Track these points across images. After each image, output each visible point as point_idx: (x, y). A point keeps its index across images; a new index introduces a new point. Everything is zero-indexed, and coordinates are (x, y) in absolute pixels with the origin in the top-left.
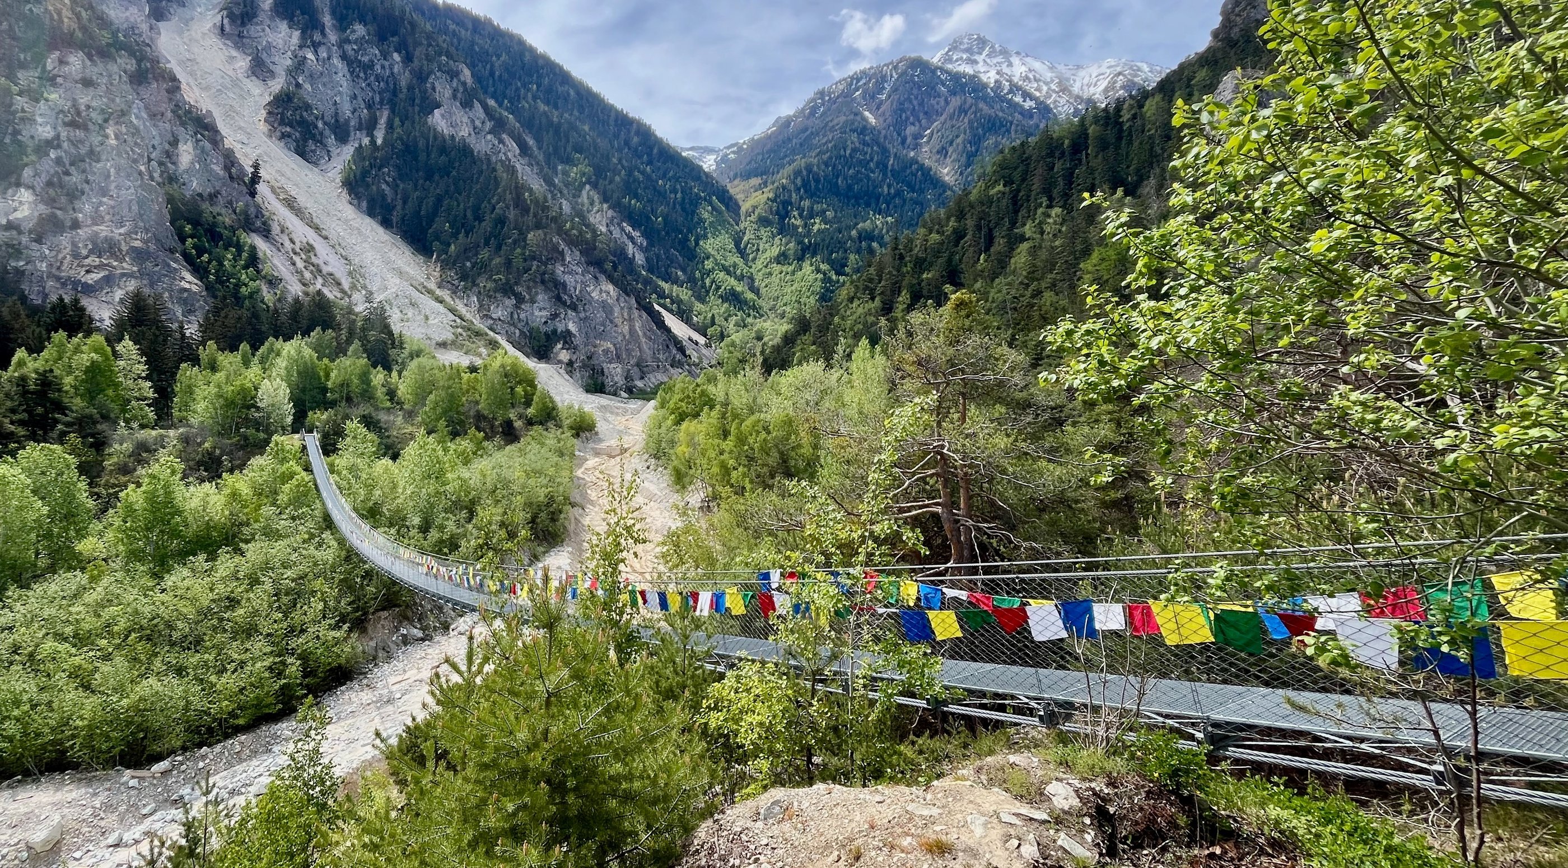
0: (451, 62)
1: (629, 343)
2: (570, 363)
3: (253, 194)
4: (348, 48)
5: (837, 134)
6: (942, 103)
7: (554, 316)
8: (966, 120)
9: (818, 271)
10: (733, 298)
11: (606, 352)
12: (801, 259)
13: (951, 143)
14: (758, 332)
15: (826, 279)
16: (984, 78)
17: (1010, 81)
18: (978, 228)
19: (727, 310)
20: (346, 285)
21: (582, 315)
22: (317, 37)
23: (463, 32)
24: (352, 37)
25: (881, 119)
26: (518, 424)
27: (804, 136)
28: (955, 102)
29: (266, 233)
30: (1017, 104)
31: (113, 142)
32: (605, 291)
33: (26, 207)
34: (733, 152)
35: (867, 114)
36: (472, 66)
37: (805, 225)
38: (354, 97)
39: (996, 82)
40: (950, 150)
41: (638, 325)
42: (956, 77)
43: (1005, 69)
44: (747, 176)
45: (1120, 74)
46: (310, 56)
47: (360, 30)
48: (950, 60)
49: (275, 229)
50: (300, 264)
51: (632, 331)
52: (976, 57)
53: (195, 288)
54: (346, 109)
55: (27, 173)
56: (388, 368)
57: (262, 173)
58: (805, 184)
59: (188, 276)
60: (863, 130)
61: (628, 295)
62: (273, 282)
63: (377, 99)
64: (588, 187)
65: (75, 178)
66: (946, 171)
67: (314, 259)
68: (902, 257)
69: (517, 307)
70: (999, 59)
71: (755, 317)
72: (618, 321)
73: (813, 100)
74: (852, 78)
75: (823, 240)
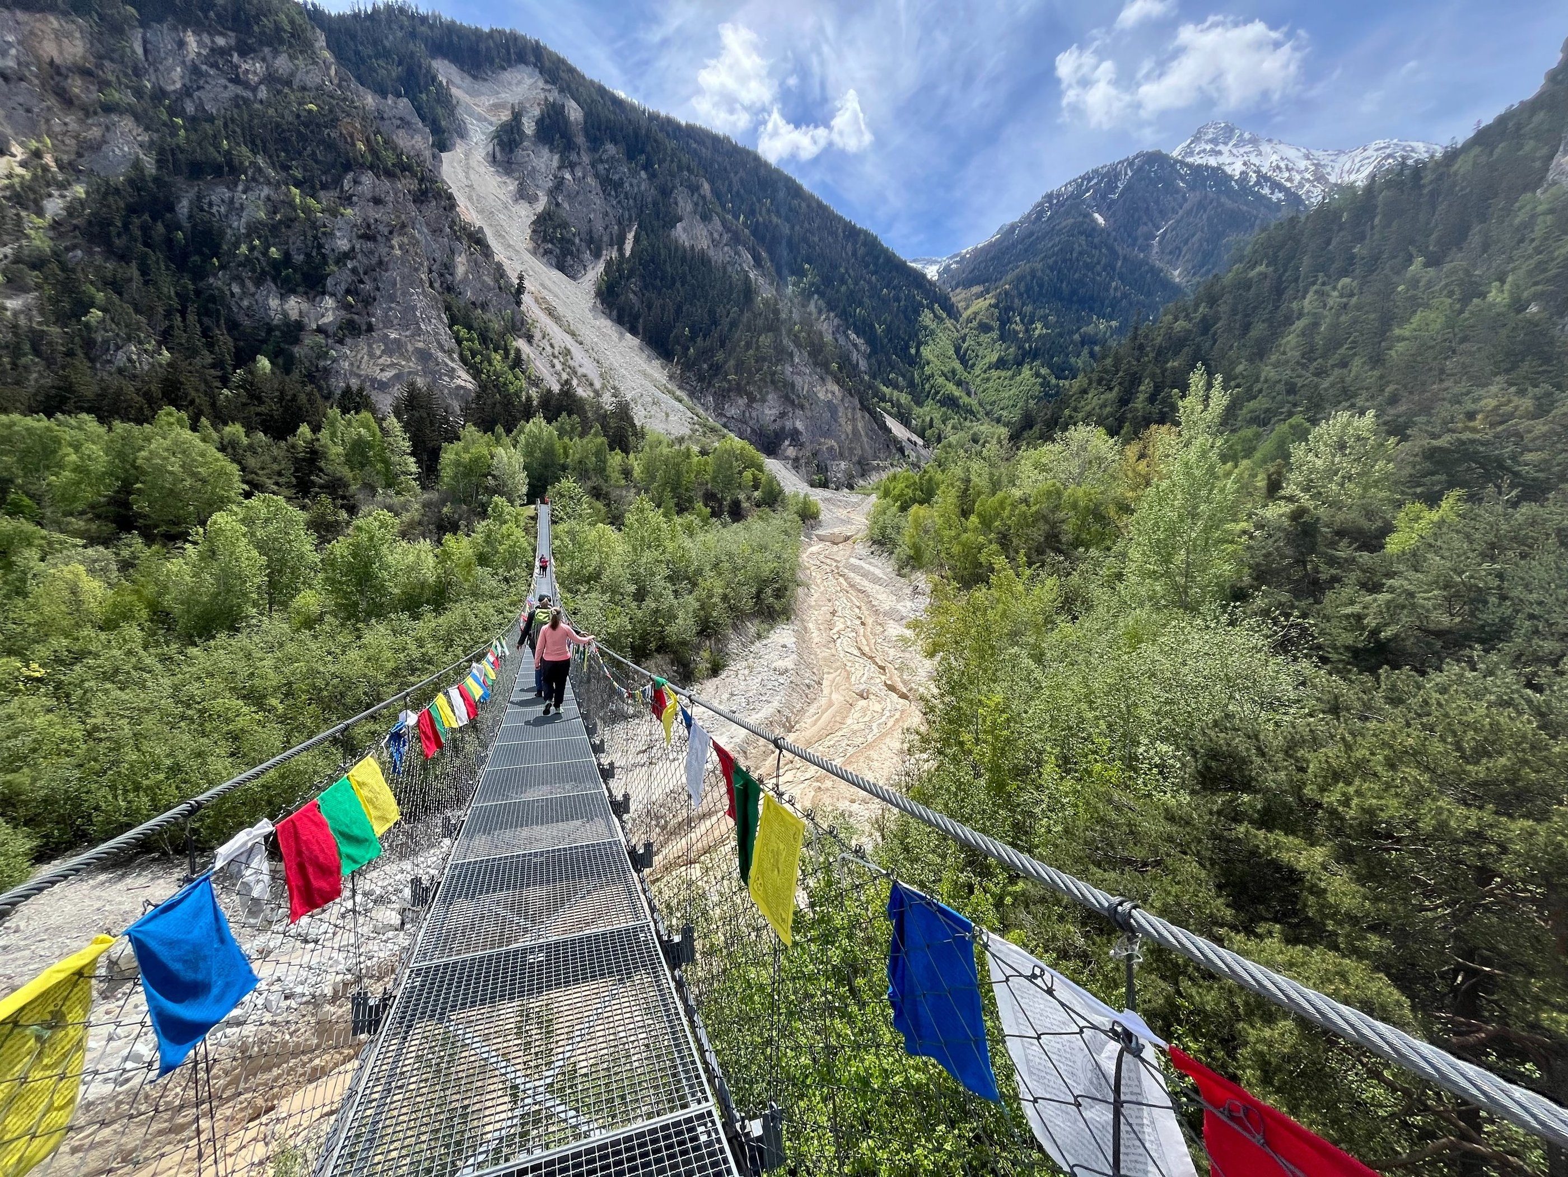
0: (692, 177)
1: (851, 442)
2: (796, 460)
3: (519, 303)
4: (600, 167)
5: (1064, 238)
6: (1180, 200)
7: (783, 415)
8: (1205, 217)
9: (1037, 375)
10: (950, 402)
11: (831, 449)
12: (1020, 364)
13: (1186, 242)
14: (975, 434)
15: (1045, 384)
16: (1229, 170)
17: (1258, 172)
18: (1234, 312)
19: (945, 413)
20: (598, 385)
21: (809, 414)
22: (574, 157)
23: (704, 150)
24: (605, 157)
25: (1112, 220)
26: (745, 505)
27: (1028, 241)
28: (1193, 197)
29: (530, 339)
30: (1264, 197)
31: (398, 252)
32: (828, 391)
33: (330, 313)
34: (957, 262)
35: (1096, 215)
36: (712, 183)
37: (1027, 331)
38: (606, 214)
39: (1242, 173)
40: (1185, 249)
41: (860, 425)
42: (1197, 170)
43: (1254, 159)
44: (967, 284)
45: (1389, 156)
46: (568, 176)
47: (611, 149)
48: (1191, 153)
49: (538, 335)
50: (559, 367)
51: (855, 431)
52: (1221, 147)
53: (470, 386)
54: (599, 227)
55: (330, 282)
56: (626, 451)
57: (526, 284)
58: (1029, 289)
59: (464, 375)
60: (1091, 231)
61: (852, 395)
62: (536, 382)
63: (626, 215)
64: (816, 296)
65: (368, 287)
66: (1176, 273)
67: (571, 363)
68: (1141, 347)
69: (749, 406)
70: (1248, 148)
71: (971, 421)
72: (842, 421)
73: (1040, 204)
74: (1083, 178)
75: (1044, 344)
